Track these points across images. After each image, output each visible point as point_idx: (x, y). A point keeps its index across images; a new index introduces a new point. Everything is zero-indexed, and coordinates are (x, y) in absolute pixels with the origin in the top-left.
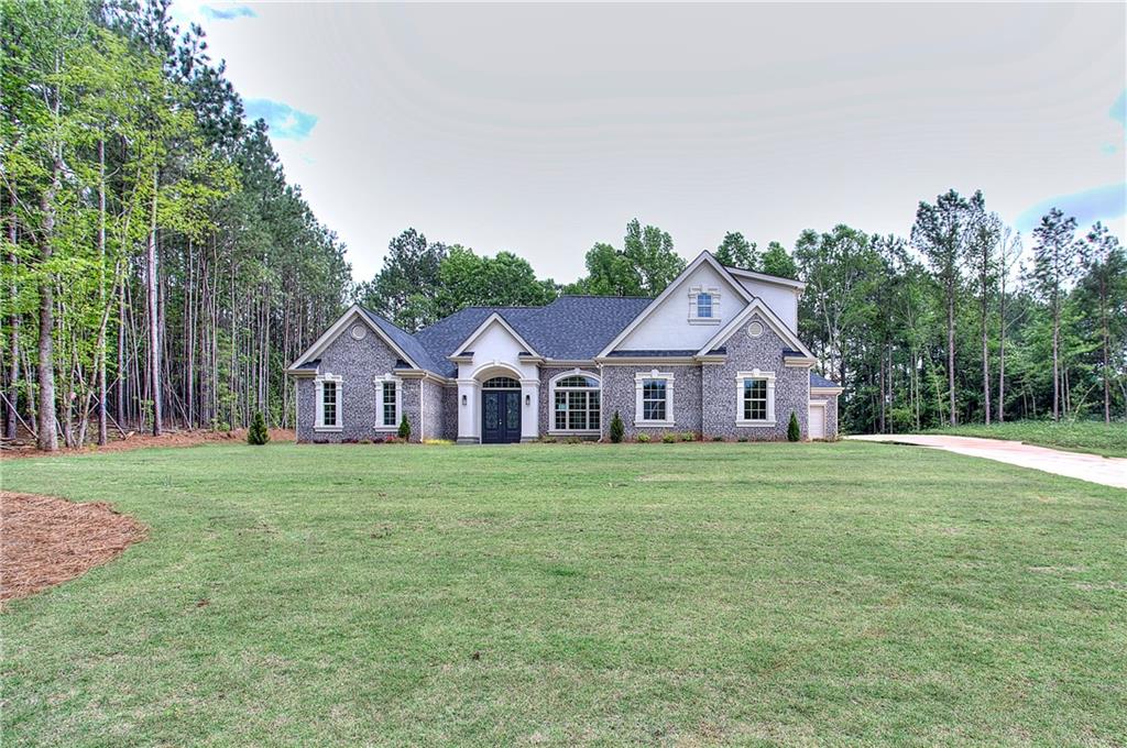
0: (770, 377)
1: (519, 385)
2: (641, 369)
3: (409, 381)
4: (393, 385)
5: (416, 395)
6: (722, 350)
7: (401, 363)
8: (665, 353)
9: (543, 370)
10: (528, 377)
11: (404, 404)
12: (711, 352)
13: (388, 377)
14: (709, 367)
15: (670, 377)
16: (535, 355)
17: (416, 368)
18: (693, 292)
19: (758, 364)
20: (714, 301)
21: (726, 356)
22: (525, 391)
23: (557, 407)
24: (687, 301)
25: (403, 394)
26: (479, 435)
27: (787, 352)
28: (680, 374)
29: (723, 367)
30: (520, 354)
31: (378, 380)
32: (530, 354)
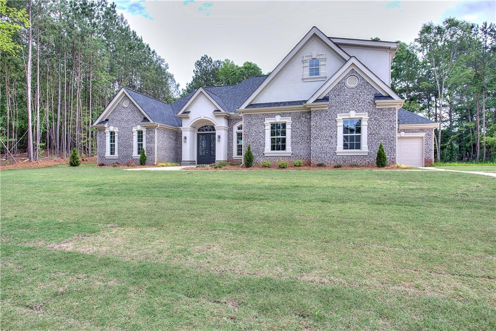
0: (363, 117)
1: (214, 130)
2: (269, 116)
3: (150, 129)
4: (142, 132)
5: (153, 138)
6: (326, 99)
7: (145, 119)
8: (284, 104)
9: (230, 120)
10: (220, 125)
11: (147, 142)
12: (317, 100)
13: (139, 128)
14: (315, 112)
15: (288, 121)
16: (222, 111)
17: (151, 122)
18: (305, 58)
19: (353, 107)
20: (321, 63)
21: (328, 103)
22: (218, 133)
23: (238, 142)
24: (302, 65)
25: (146, 137)
26: (195, 159)
27: (378, 97)
28: (296, 118)
29: (326, 111)
30: (215, 111)
31: (134, 129)
32: (220, 111)
